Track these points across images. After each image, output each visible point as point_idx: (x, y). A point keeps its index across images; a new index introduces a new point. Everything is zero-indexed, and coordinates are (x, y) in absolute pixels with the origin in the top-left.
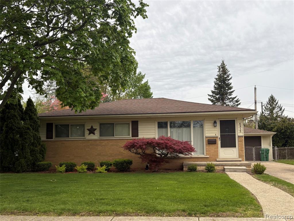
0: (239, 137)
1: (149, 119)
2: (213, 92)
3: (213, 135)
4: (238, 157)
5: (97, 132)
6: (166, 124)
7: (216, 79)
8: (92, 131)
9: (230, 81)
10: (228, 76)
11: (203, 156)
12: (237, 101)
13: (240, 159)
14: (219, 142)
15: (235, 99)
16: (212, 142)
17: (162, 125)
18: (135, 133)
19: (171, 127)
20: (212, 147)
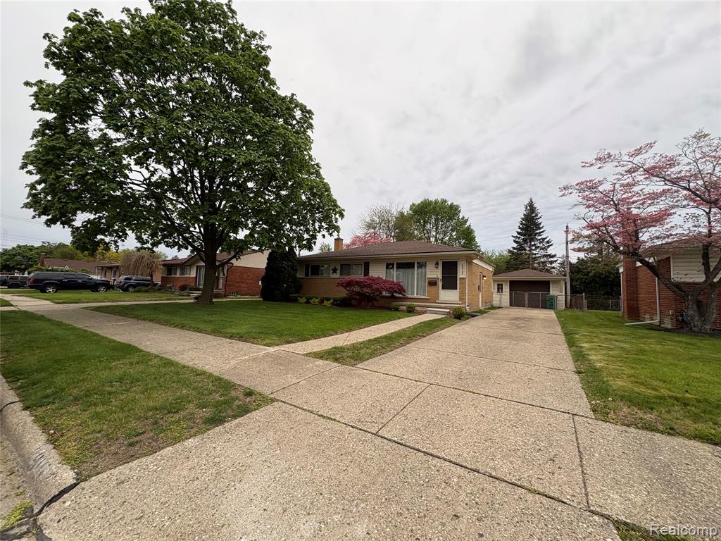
0: (460, 279)
1: (378, 260)
2: (518, 233)
3: (435, 276)
4: (458, 300)
5: (338, 272)
6: (393, 264)
7: (522, 219)
8: (335, 271)
9: (539, 221)
10: (537, 215)
11: (423, 297)
12: (548, 242)
13: (460, 302)
14: (440, 284)
15: (546, 240)
16: (433, 283)
17: (389, 266)
18: (366, 273)
19: (397, 268)
20: (433, 288)
